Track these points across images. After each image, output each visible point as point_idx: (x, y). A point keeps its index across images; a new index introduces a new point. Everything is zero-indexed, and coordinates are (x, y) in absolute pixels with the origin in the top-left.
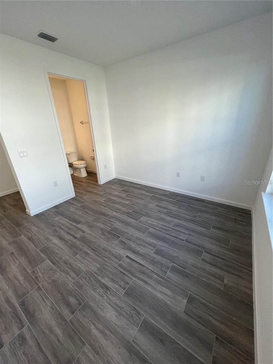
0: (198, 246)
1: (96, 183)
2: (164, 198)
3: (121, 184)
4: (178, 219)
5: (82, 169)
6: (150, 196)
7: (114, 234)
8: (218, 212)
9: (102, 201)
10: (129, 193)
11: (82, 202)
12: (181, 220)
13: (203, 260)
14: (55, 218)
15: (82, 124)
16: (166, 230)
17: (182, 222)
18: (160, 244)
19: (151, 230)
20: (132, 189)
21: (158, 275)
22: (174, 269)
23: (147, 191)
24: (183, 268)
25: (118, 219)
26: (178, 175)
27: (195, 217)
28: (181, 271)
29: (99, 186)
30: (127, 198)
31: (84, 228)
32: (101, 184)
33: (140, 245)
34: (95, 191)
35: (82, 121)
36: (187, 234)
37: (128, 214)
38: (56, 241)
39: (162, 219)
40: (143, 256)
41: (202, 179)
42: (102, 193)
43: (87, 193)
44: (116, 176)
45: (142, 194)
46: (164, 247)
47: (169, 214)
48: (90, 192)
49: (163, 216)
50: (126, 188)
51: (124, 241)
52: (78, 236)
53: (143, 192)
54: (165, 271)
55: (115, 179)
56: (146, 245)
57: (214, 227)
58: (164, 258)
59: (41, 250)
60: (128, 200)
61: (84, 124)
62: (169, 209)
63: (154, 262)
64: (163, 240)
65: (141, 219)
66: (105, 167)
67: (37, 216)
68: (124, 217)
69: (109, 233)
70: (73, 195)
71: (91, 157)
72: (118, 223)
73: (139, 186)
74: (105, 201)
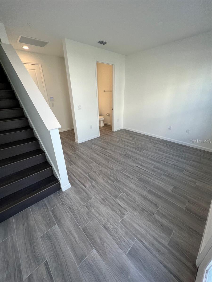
0: (181, 168)
1: (111, 131)
2: (157, 142)
3: (127, 133)
4: (168, 154)
5: (101, 122)
6: (148, 140)
7: (127, 156)
8: (197, 153)
9: (117, 140)
10: (133, 138)
11: (105, 140)
12: (170, 154)
13: (183, 174)
14: (92, 145)
15: (105, 92)
16: (160, 158)
17: (171, 156)
18: (156, 164)
19: (150, 157)
20: (135, 136)
21: (156, 176)
22: (165, 175)
23: (146, 138)
24: (171, 175)
25: (128, 150)
26: (170, 128)
27: (180, 154)
28: (170, 176)
29: (113, 132)
30: (132, 140)
31: (110, 152)
32: (114, 131)
33: (145, 163)
34: (111, 135)
35: (105, 90)
36: (174, 162)
37: (135, 148)
38: (95, 155)
39: (156, 153)
40: (147, 168)
41: (188, 131)
42: (116, 136)
43: (106, 135)
44: (123, 128)
45: (143, 139)
46: (159, 165)
47: (162, 151)
48: (108, 135)
49: (157, 151)
50: (131, 135)
51: (134, 160)
52: (108, 155)
53: (143, 138)
54: (160, 175)
55: (123, 129)
56: (148, 163)
57: (193, 161)
58: (159, 170)
59: (89, 158)
60: (134, 141)
61: (106, 92)
62: (161, 149)
63: (153, 171)
64: (158, 162)
65: (143, 151)
66: (118, 120)
67: (81, 144)
68: (133, 150)
69: (124, 155)
70: (98, 135)
71: (108, 114)
72: (129, 152)
73: (140, 135)
74: (118, 140)
